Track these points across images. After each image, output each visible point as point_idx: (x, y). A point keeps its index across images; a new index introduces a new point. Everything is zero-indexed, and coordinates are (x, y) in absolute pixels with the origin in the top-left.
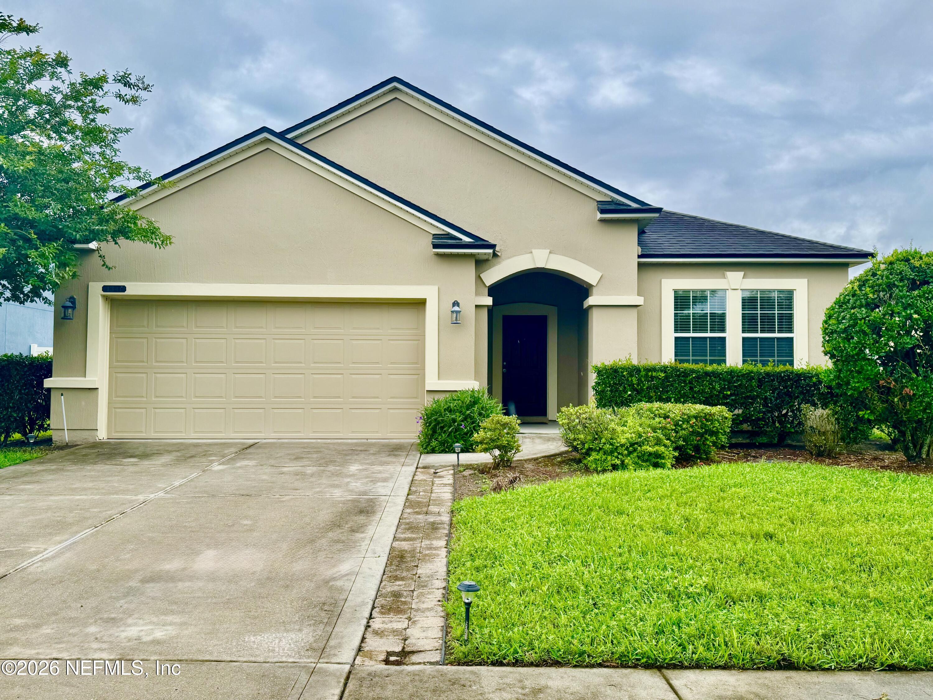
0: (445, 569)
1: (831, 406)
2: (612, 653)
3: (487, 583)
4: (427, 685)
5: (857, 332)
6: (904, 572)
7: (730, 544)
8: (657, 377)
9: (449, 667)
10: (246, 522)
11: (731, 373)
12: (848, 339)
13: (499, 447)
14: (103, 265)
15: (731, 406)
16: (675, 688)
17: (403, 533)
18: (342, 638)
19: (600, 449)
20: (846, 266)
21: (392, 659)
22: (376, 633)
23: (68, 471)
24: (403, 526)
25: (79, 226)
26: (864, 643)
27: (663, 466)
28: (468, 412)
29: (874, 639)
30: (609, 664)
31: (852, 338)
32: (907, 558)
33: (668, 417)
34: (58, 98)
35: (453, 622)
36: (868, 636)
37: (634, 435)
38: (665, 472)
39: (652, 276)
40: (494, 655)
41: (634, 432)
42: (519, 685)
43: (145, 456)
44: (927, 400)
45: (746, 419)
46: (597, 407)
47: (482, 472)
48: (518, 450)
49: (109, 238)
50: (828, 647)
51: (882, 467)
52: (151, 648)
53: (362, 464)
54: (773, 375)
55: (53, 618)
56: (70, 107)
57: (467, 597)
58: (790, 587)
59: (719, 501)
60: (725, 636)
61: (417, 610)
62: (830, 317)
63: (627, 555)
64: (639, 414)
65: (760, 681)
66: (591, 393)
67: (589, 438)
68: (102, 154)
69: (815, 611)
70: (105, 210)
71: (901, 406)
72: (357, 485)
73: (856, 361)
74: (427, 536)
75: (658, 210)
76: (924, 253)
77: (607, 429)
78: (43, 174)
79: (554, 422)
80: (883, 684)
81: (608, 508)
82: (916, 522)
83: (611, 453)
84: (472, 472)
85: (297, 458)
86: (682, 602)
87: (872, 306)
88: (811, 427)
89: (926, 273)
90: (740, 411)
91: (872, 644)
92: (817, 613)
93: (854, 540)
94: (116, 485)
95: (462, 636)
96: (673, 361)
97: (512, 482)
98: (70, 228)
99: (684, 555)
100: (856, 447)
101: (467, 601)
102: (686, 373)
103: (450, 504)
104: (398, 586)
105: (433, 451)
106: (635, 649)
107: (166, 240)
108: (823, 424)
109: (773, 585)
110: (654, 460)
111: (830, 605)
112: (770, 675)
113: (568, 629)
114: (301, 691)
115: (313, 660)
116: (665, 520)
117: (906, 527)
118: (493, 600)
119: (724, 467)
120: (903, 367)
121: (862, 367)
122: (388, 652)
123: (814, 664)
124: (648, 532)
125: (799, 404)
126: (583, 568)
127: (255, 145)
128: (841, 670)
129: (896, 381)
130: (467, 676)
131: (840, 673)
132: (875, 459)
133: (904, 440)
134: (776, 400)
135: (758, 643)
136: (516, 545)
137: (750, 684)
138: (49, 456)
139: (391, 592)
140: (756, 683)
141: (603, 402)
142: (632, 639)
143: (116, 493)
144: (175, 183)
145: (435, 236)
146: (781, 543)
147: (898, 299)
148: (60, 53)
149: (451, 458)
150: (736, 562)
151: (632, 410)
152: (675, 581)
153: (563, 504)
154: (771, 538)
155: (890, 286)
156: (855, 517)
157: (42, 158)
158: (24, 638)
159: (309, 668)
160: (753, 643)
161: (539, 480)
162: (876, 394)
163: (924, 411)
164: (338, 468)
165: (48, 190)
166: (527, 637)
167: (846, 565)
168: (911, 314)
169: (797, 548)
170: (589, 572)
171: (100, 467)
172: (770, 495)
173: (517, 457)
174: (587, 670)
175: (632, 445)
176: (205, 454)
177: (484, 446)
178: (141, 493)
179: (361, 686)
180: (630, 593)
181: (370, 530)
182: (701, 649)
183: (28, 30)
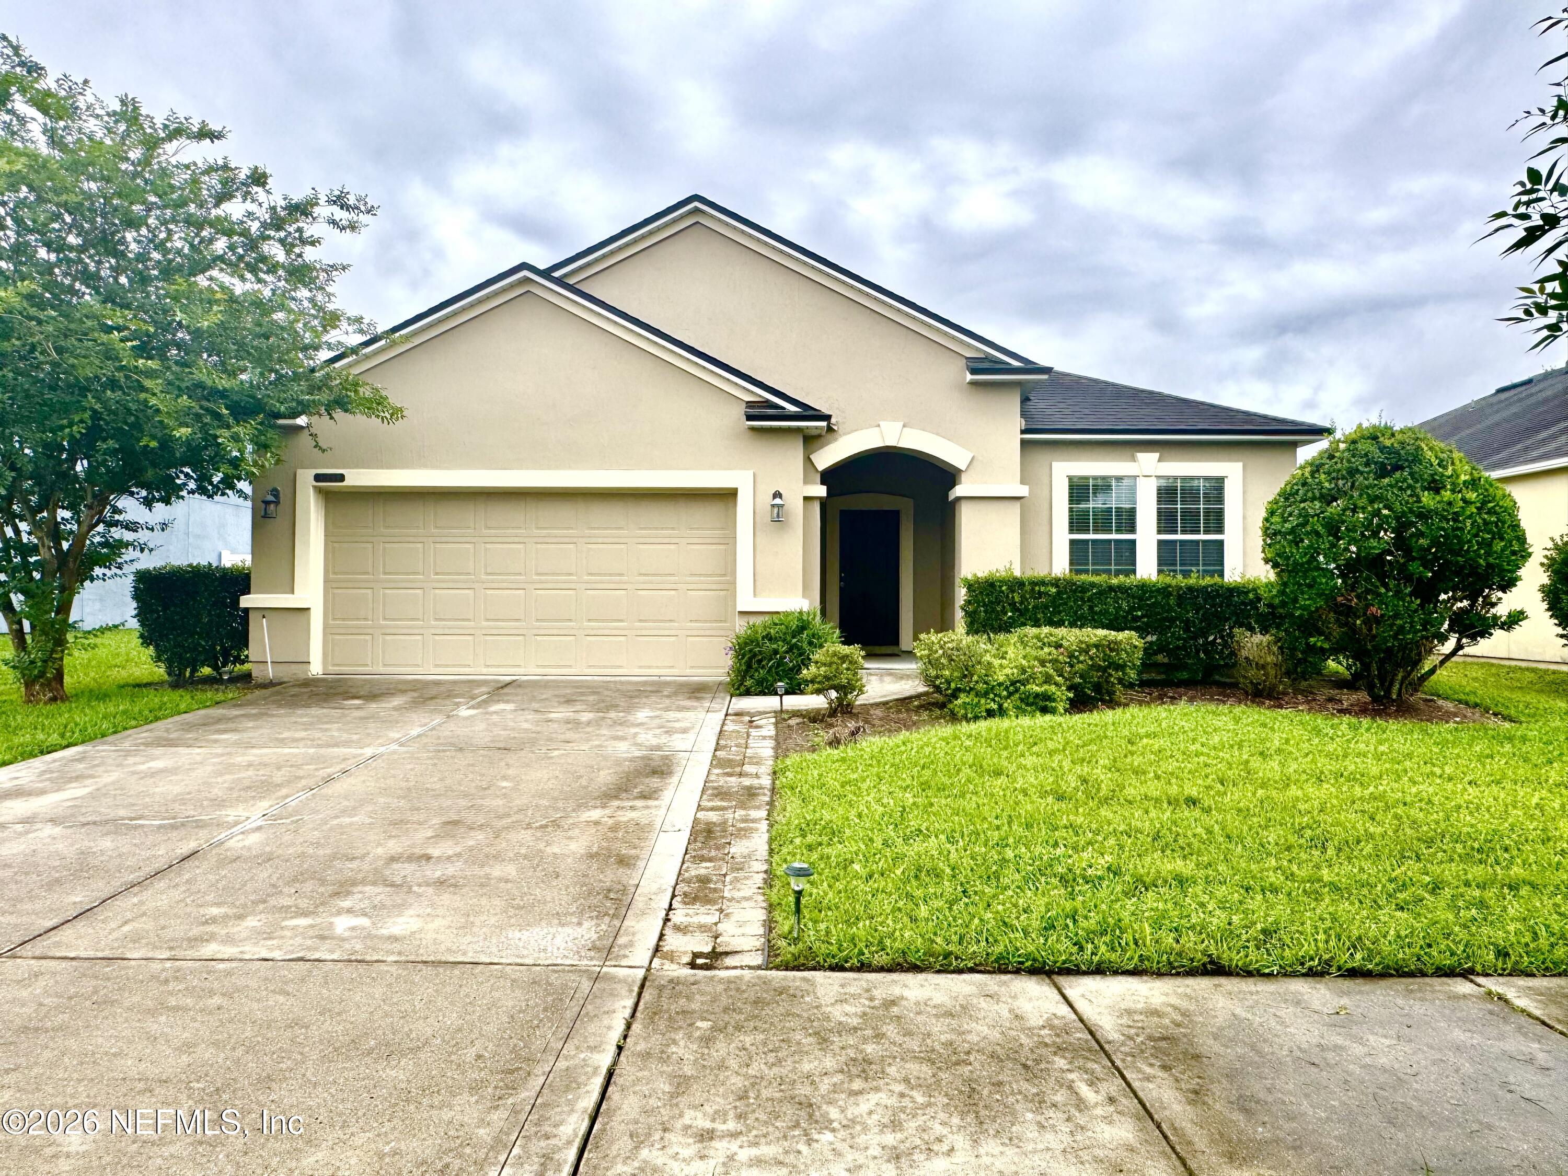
0: (767, 847)
1: (1274, 631)
2: (988, 954)
3: (822, 866)
4: (745, 995)
5: (1307, 534)
6: (1369, 849)
7: (1140, 812)
8: (1047, 594)
9: (774, 973)
10: (505, 784)
11: (1144, 587)
12: (1297, 543)
13: (836, 688)
14: (315, 447)
15: (1142, 631)
16: (1070, 999)
17: (709, 800)
18: (634, 934)
19: (971, 689)
20: (1295, 445)
21: (700, 961)
22: (677, 928)
23: (273, 716)
24: (710, 792)
25: (283, 395)
26: (1316, 940)
27: (1053, 711)
28: (794, 641)
29: (1329, 936)
30: (982, 968)
31: (1302, 541)
32: (1372, 830)
33: (1061, 646)
34: (255, 227)
35: (778, 916)
36: (1321, 931)
37: (1015, 671)
38: (1057, 719)
39: (1040, 458)
40: (833, 957)
41: (1016, 667)
42: (866, 995)
43: (372, 696)
44: (1399, 622)
45: (1161, 647)
46: (968, 634)
47: (814, 720)
48: (861, 692)
49: (323, 410)
50: (1268, 946)
51: (1340, 711)
52: (388, 946)
53: (652, 709)
54: (1197, 590)
55: (261, 907)
56: (269, 238)
57: (797, 884)
58: (1220, 869)
59: (1126, 756)
60: (1135, 931)
61: (731, 900)
62: (1272, 513)
63: (1006, 827)
64: (1022, 642)
65: (1180, 990)
66: (959, 614)
67: (956, 674)
68: (312, 300)
69: (1252, 898)
70: (317, 374)
71: (1365, 631)
72: (649, 738)
73: (1307, 571)
74: (742, 805)
75: (1047, 370)
76: (1397, 428)
77: (979, 663)
78: (236, 328)
79: (909, 655)
80: (1342, 994)
81: (981, 767)
82: (1385, 782)
83: (986, 695)
84: (798, 720)
85: (569, 701)
86: (1077, 888)
87: (1328, 499)
88: (1246, 658)
89: (1399, 454)
90: (1155, 638)
91: (1327, 942)
92: (1256, 902)
93: (1302, 806)
94: (336, 734)
95: (790, 932)
96: (1067, 571)
97: (853, 734)
98: (271, 398)
99: (1081, 827)
100: (1304, 684)
101: (797, 889)
102: (1084, 588)
103: (771, 763)
104: (703, 869)
105: (748, 693)
106: (1018, 950)
107: (397, 413)
108: (1262, 654)
109: (1197, 865)
110: (1041, 703)
111: (1271, 892)
112: (1190, 981)
113: (930, 923)
114: (582, 1002)
115: (597, 963)
116: (1056, 782)
117: (1371, 789)
118: (830, 886)
119: (1133, 710)
120: (1368, 580)
121: (1314, 579)
122: (693, 953)
123: (1251, 968)
124: (1034, 797)
125: (1231, 628)
126: (948, 846)
127: (512, 286)
128: (1285, 975)
129: (1358, 597)
130: (798, 984)
131: (1286, 980)
132: (1330, 700)
133: (1369, 675)
134: (1201, 623)
135: (1178, 942)
136: (860, 816)
137: (1167, 995)
138: (249, 697)
139: (697, 876)
140: (1176, 993)
141: (973, 629)
142: (1012, 936)
143: (336, 745)
144: (407, 338)
145: (749, 404)
146: (1208, 811)
147: (1363, 490)
148: (256, 168)
149: (770, 702)
150: (1148, 835)
151: (1013, 638)
152: (1070, 861)
153: (922, 762)
154: (1194, 804)
155: (1353, 472)
156: (1304, 777)
157: (234, 306)
158: (223, 932)
159: (593, 972)
160: (1171, 940)
161: (890, 731)
162: (1332, 614)
163: (1395, 637)
164: (622, 714)
165: (243, 350)
166: (876, 934)
167: (1292, 839)
168: (1379, 510)
169: (1229, 817)
170: (957, 850)
171: (315, 711)
172: (1193, 748)
173: (861, 700)
174: (954, 976)
175: (1013, 683)
176: (450, 695)
177: (816, 686)
178: (369, 745)
179: (660, 996)
180: (1010, 877)
181: (667, 795)
182: (1103, 948)
183: (214, 136)
